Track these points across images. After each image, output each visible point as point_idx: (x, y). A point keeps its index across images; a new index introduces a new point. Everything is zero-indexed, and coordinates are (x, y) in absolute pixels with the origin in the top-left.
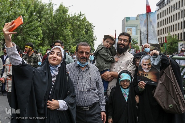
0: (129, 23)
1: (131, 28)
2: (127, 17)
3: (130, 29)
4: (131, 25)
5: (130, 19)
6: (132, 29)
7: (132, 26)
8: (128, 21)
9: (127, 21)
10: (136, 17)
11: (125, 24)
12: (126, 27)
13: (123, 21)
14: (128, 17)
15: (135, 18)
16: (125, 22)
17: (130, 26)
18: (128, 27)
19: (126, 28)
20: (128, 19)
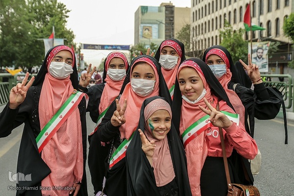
0: (146, 17)
1: (150, 25)
2: (143, 7)
3: (148, 28)
4: (151, 20)
5: (149, 9)
6: (151, 27)
7: (151, 22)
8: (145, 14)
9: (143, 13)
10: (159, 7)
11: (139, 18)
12: (141, 23)
13: (136, 13)
14: (145, 7)
15: (157, 9)
16: (140, 15)
17: (149, 22)
18: (145, 23)
19: (142, 25)
20: (144, 9)
